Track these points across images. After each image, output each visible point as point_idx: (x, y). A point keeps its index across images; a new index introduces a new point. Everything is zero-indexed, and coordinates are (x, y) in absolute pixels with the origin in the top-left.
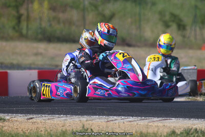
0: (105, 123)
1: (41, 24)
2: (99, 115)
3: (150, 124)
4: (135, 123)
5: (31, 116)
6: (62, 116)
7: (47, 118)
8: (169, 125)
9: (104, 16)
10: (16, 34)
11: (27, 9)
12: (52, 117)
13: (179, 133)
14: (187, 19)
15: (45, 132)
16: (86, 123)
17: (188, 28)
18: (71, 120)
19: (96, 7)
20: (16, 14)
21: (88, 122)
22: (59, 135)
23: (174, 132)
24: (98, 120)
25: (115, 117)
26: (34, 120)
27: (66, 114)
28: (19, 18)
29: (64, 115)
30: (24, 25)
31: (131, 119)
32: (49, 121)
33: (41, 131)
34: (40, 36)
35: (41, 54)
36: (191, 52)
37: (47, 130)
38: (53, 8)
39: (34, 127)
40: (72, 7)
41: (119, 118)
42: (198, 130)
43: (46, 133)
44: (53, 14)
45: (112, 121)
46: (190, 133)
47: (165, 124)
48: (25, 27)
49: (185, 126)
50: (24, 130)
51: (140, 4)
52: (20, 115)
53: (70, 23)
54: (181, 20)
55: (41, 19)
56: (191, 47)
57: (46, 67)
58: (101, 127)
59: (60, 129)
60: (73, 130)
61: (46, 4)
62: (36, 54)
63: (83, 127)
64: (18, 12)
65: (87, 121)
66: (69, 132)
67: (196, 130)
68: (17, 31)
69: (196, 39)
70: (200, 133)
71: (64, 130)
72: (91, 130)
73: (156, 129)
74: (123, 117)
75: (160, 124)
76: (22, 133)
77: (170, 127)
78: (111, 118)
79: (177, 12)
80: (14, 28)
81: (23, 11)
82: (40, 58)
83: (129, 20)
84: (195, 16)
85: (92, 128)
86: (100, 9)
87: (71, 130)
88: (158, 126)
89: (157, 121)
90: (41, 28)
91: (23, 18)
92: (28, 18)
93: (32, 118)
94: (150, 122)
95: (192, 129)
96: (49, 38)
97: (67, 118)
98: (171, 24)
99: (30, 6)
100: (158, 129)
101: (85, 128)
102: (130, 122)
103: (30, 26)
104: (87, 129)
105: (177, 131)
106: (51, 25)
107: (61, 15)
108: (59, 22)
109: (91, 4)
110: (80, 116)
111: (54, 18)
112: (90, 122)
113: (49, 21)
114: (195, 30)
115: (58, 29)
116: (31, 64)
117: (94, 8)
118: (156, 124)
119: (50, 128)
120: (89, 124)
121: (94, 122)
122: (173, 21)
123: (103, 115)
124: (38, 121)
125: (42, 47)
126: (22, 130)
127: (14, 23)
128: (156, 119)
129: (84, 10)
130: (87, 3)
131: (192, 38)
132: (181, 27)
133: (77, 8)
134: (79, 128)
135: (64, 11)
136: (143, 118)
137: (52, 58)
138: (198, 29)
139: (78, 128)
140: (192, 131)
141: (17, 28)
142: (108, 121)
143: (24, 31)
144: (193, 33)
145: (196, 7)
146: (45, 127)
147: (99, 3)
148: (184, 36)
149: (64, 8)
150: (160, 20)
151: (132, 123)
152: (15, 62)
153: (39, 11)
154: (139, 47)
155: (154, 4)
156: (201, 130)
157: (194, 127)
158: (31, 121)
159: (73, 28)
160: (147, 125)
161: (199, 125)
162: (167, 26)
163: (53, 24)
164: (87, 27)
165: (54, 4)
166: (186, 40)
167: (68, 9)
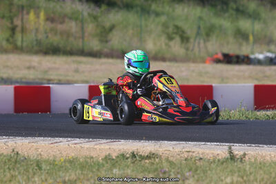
1: (37, 36)
9: (104, 27)
10: (10, 47)
11: (22, 20)
14: (190, 32)
17: (192, 40)
19: (95, 18)
20: (10, 25)
28: (13, 30)
30: (19, 36)
34: (36, 48)
35: (34, 68)
36: (192, 66)
38: (50, 19)
40: (71, 18)
44: (49, 25)
48: (20, 39)
53: (68, 34)
54: (183, 32)
55: (37, 30)
56: (194, 61)
57: (37, 80)
61: (42, 15)
62: (29, 68)
64: (12, 23)
68: (10, 43)
69: (200, 51)
79: (180, 24)
80: (8, 40)
81: (17, 22)
82: (32, 72)
83: (131, 31)
84: (199, 28)
86: (100, 19)
90: (37, 40)
91: (19, 29)
92: (23, 30)
98: (174, 36)
99: (25, 17)
103: (24, 39)
106: (47, 37)
107: (60, 27)
108: (56, 34)
109: (89, 14)
111: (52, 30)
113: (46, 33)
114: (199, 43)
115: (55, 40)
116: (21, 79)
122: (176, 33)
125: (36, 60)
127: (7, 34)
129: (82, 22)
130: (85, 14)
131: (196, 49)
132: (185, 39)
133: (76, 19)
135: (62, 23)
137: (46, 72)
138: (202, 41)
143: (19, 43)
144: (196, 45)
145: (200, 18)
147: (99, 14)
148: (187, 49)
149: (63, 18)
150: (163, 32)
152: (5, 76)
153: (35, 22)
155: (158, 14)
159: (71, 39)
162: (170, 38)
163: (50, 36)
164: (86, 39)
165: (52, 15)
166: (189, 52)
167: (67, 20)
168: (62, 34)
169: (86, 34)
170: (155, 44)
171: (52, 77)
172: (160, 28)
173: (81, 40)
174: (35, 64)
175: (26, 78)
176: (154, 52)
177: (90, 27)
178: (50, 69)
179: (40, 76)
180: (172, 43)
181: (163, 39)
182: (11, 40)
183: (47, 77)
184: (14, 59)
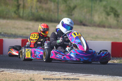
1: (31, 10)
2: (46, 70)
4: (68, 77)
6: (23, 70)
12: (16, 71)
17: (121, 16)
18: (28, 73)
24: (45, 74)
25: (56, 72)
26: (4, 72)
27: (25, 69)
28: (18, 6)
31: (66, 74)
32: (14, 73)
35: (30, 28)
36: (121, 31)
38: (39, 1)
40: (51, 1)
41: (58, 73)
47: (87, 78)
48: (22, 12)
53: (49, 10)
54: (116, 11)
55: (32, 7)
64: (18, 2)
65: (37, 74)
68: (16, 14)
74: (61, 73)
75: (83, 78)
78: (54, 73)
80: (15, 12)
83: (86, 10)
89: (82, 76)
90: (31, 13)
91: (21, 6)
92: (24, 7)
93: (3, 71)
94: (77, 77)
97: (26, 72)
98: (110, 13)
102: (65, 76)
103: (25, 11)
107: (45, 6)
108: (42, 10)
110: (34, 71)
111: (40, 7)
113: (37, 9)
115: (42, 13)
121: (41, 75)
122: (112, 12)
127: (15, 9)
129: (58, 3)
132: (117, 15)
133: (54, 2)
135: (46, 3)
136: (74, 73)
142: (51, 75)
143: (21, 14)
162: (108, 14)
163: (39, 10)
164: (59, 13)
168: (46, 10)
169: (60, 10)
170: (99, 18)
172: (102, 8)
173: (57, 14)
176: (98, 22)
177: (62, 7)
180: (109, 18)
181: (104, 15)
182: (17, 12)
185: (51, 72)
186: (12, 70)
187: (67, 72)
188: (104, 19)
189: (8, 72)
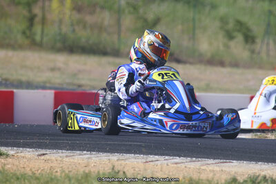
0: (142, 164)
1: (60, 29)
2: (135, 153)
3: (202, 168)
4: (183, 165)
5: (43, 151)
6: (85, 152)
7: (64, 155)
8: (228, 169)
9: (145, 20)
10: (27, 42)
11: (43, 8)
12: (72, 154)
13: (242, 181)
14: (257, 29)
15: (61, 173)
16: (116, 164)
17: (258, 41)
18: (97, 159)
19: (135, 8)
20: (28, 15)
21: (120, 162)
22: (80, 178)
23: (235, 180)
24: (133, 160)
25: (157, 157)
26: (47, 157)
27: (91, 151)
28: (31, 20)
29: (88, 151)
30: (38, 29)
31: (177, 159)
32: (67, 159)
33: (57, 172)
34: (59, 45)
35: (59, 69)
37: (64, 171)
38: (78, 9)
39: (47, 166)
40: (103, 8)
41: (161, 158)
42: (267, 178)
43: (63, 174)
44: (76, 16)
45: (152, 161)
46: (257, 182)
47: (224, 169)
48: (39, 32)
49: (250, 172)
50: (33, 170)
51: (195, 6)
52: (28, 149)
53: (100, 28)
54: (248, 29)
55: (61, 21)
57: (65, 86)
58: (137, 169)
59: (82, 170)
60: (99, 172)
61: (68, 3)
62: (53, 70)
63: (113, 169)
64: (30, 11)
65: (118, 160)
66: (94, 175)
67: (265, 177)
68: (27, 37)
69: (268, 55)
70: (269, 182)
71: (87, 171)
72: (124, 172)
73: (211, 175)
74: (167, 157)
75: (217, 168)
76: (30, 173)
77: (229, 173)
78: (151, 157)
79: (245, 19)
80: (24, 33)
81: (37, 10)
82: (57, 74)
83: (180, 27)
84: (269, 25)
85: (125, 170)
86: (141, 11)
87: (96, 172)
88: (213, 171)
89: (212, 164)
90: (60, 34)
91: (37, 20)
93: (44, 154)
94: (203, 165)
95: (259, 176)
96: (71, 47)
97: (92, 156)
98: (236, 34)
99: (47, 3)
100: (215, 175)
101: (116, 170)
102: (176, 163)
103: (46, 31)
104: (119, 172)
105: (239, 178)
106: (74, 31)
107: (89, 19)
108: (85, 27)
109: (128, 3)
110: (109, 154)
111: (79, 22)
112: (123, 162)
113: (72, 25)
114: (268, 44)
115: (83, 35)
116: (45, 82)
117: (132, 9)
118: (211, 168)
119: (68, 168)
120: (121, 165)
121: (127, 162)
122: (239, 31)
123: (141, 153)
124: (53, 158)
125: (61, 59)
126: (31, 170)
127: (23, 25)
128: (211, 161)
129: (119, 12)
130: (123, 2)
131: (264, 55)
132: (249, 38)
133: (110, 9)
134: (108, 170)
135: (92, 13)
136: (194, 159)
137: (75, 75)
138: (271, 42)
139: (106, 169)
140: (260, 178)
141: (28, 33)
142: (147, 162)
143: (38, 38)
144: (264, 48)
145: (270, 12)
146: (62, 167)
148: (253, 52)
149: (93, 8)
150: (221, 28)
151: (179, 165)
152: (24, 79)
154: (191, 63)
155: (214, 7)
156: (272, 178)
157: (263, 173)
158: (43, 157)
159: (104, 36)
160: (199, 169)
161: (269, 172)
162: (230, 37)
163: (77, 28)
164: (122, 34)
165: (80, 3)
166: (255, 56)
167: (98, 10)
168: (92, 27)
169: (123, 28)
170: (210, 44)
171: (83, 82)
172: (217, 24)
173: (116, 37)
174: (60, 65)
175: (50, 83)
176: (209, 55)
177: (128, 21)
178: (80, 71)
179: (68, 81)
180: (232, 44)
181: (221, 37)
182: (28, 32)
183: (76, 82)
184: (34, 58)
185: (145, 156)
186: (62, 153)
187: (180, 156)
188: (221, 48)
189: (56, 155)
